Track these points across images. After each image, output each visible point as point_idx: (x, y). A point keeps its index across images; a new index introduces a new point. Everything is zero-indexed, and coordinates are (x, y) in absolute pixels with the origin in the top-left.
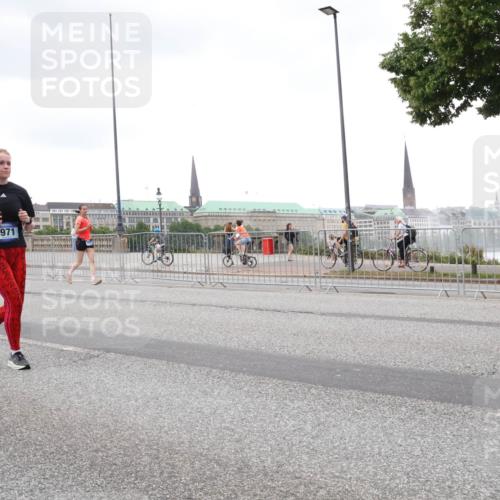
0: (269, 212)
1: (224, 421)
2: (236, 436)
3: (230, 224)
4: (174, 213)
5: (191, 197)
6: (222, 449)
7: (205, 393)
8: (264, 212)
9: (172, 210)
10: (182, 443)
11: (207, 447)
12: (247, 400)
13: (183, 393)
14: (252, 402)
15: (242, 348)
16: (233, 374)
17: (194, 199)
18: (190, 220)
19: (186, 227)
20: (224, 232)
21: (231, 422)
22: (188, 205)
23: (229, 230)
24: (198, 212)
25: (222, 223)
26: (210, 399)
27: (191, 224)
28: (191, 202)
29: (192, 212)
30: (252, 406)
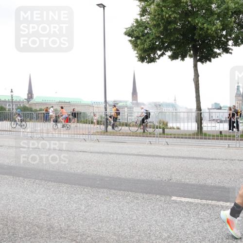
0: (67, 102)
1: (41, 206)
2: (47, 213)
3: (47, 108)
4: (19, 102)
5: (28, 94)
6: (40, 219)
7: (32, 192)
8: (64, 102)
9: (18, 100)
10: (20, 217)
11: (32, 218)
12: (53, 195)
13: (20, 192)
14: (56, 196)
15: (51, 169)
16: (46, 182)
17: (30, 95)
18: (27, 106)
19: (25, 109)
20: (44, 112)
21: (45, 206)
22: (26, 98)
23: (47, 111)
24: (32, 101)
25: (44, 107)
26: (34, 195)
27: (27, 108)
28: (28, 97)
29: (28, 101)
30: (55, 198)
